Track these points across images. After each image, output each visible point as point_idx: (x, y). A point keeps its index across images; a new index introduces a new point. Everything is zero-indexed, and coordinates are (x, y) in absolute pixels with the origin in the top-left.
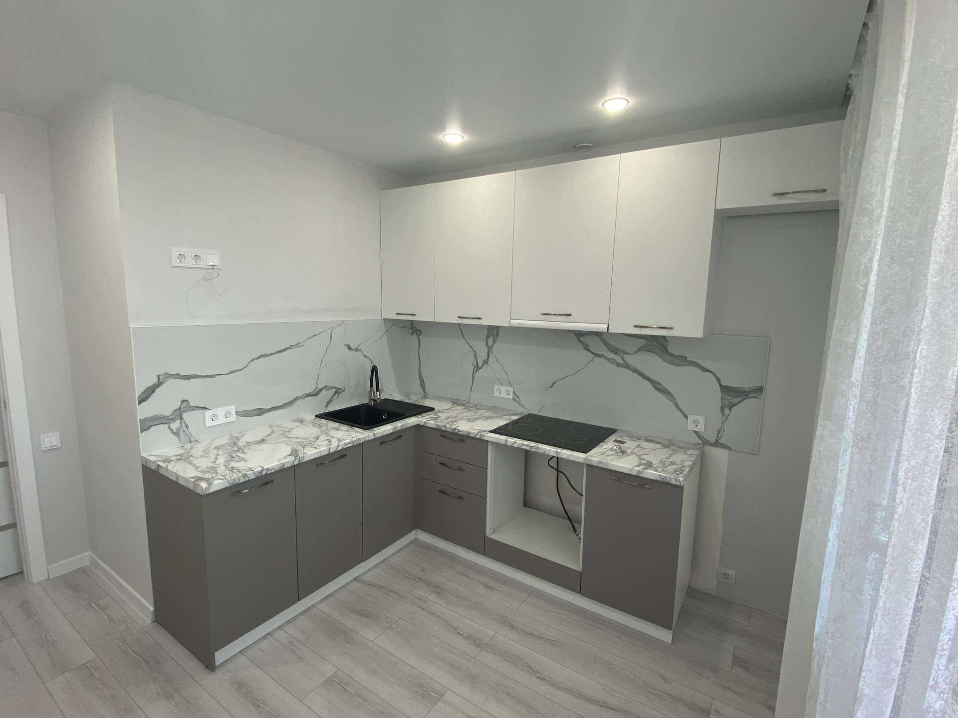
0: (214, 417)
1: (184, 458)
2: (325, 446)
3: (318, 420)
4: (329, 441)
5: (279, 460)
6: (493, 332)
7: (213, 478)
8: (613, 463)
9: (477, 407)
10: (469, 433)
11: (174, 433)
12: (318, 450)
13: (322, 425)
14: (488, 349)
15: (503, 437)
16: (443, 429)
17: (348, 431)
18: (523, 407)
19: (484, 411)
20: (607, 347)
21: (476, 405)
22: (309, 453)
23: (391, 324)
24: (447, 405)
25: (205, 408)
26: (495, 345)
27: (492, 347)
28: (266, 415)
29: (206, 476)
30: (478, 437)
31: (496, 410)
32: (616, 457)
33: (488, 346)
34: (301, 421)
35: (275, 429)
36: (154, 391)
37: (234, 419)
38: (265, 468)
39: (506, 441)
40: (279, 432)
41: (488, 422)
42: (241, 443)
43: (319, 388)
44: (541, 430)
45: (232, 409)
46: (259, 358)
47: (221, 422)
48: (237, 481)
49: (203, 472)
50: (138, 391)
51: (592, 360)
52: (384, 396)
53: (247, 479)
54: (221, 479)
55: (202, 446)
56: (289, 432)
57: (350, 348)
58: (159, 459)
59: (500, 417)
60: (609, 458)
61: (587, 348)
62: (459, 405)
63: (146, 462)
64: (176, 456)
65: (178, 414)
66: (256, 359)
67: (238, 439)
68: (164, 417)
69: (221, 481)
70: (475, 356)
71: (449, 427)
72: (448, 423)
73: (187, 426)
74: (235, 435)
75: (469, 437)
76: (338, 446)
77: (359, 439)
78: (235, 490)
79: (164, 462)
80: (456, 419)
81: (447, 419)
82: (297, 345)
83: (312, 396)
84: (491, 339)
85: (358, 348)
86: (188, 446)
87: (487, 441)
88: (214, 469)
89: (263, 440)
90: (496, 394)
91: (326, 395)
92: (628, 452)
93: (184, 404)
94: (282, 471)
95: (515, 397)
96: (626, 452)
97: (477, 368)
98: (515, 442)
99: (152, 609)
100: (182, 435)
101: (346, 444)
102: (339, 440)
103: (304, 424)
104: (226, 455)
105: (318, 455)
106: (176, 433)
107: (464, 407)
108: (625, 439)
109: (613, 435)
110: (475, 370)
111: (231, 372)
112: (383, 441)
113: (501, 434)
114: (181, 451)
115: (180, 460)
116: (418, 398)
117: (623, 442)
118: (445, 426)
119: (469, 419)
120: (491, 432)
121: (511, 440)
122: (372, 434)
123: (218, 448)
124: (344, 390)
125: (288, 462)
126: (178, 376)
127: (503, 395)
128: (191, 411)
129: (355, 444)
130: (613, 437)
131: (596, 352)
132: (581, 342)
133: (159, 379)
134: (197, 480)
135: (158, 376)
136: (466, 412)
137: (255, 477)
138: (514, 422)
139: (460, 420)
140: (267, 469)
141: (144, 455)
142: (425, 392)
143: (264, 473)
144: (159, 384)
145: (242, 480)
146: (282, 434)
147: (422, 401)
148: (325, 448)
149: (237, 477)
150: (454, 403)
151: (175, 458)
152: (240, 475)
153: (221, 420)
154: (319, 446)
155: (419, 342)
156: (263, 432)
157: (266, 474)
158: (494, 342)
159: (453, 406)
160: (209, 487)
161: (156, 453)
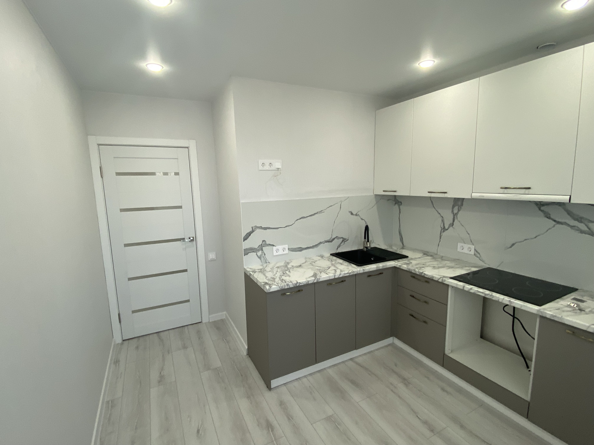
0: (277, 250)
1: (262, 271)
2: (333, 274)
3: (332, 257)
4: (335, 271)
5: (306, 279)
6: (458, 203)
7: (272, 284)
8: (568, 318)
9: (442, 258)
10: (433, 277)
11: (259, 258)
12: (328, 276)
13: (333, 260)
14: (454, 215)
15: (461, 284)
16: (413, 272)
17: (348, 266)
18: (483, 262)
19: (448, 262)
20: (571, 216)
21: (442, 257)
22: (323, 277)
23: (380, 198)
24: (419, 255)
25: (273, 245)
26: (460, 212)
27: (457, 214)
28: (304, 251)
29: (269, 283)
30: (440, 281)
31: (458, 262)
32: (573, 314)
33: (454, 214)
34: (322, 257)
35: (308, 260)
36: (250, 235)
37: (287, 252)
38: (298, 282)
39: (464, 287)
40: (309, 262)
41: (450, 270)
42: (289, 266)
43: (333, 237)
44: (497, 282)
45: (286, 247)
46: (300, 219)
47: (281, 253)
48: (284, 288)
49: (269, 280)
50: (243, 235)
51: (554, 226)
52: (373, 245)
53: (289, 287)
54: (276, 285)
55: (271, 266)
56: (314, 262)
57: (352, 214)
58: (251, 270)
59: (462, 268)
60: (565, 314)
61: (548, 216)
62: (428, 256)
63: (246, 271)
64: (259, 269)
65: (261, 248)
66: (299, 219)
67: (288, 263)
68: (255, 249)
69: (276, 286)
70: (443, 221)
71: (417, 271)
72: (417, 268)
73: (265, 254)
74: (287, 261)
75: (433, 280)
76: (340, 274)
77: (353, 271)
78: (282, 292)
79: (253, 272)
80: (424, 265)
81: (417, 265)
82: (321, 212)
83: (329, 242)
84: (456, 208)
85: (358, 214)
86: (265, 265)
87: (448, 285)
88: (274, 279)
89: (300, 266)
90: (459, 250)
91: (337, 242)
92: (587, 310)
93: (264, 243)
94: (307, 285)
95: (476, 253)
96: (584, 311)
97: (444, 229)
98: (471, 289)
99: (247, 347)
100: (262, 259)
101: (345, 274)
102: (341, 271)
103: (323, 259)
104: (281, 272)
105: (328, 279)
106: (260, 258)
107: (432, 258)
108: (584, 299)
109: (572, 294)
110: (442, 231)
111: (286, 227)
112: (370, 275)
113: (460, 281)
114: (261, 267)
115: (260, 272)
116: (398, 249)
117: (582, 301)
118: (414, 270)
119: (434, 267)
120: (451, 278)
121: (468, 287)
122: (361, 269)
123: (278, 267)
124: (348, 240)
125: (311, 280)
126: (261, 228)
127: (466, 251)
128: (267, 246)
129: (351, 275)
130: (573, 295)
131: (557, 220)
132: (542, 211)
133: (252, 229)
134: (265, 284)
135: (252, 228)
136: (433, 261)
137: (293, 286)
138: (474, 273)
139: (428, 266)
140: (299, 283)
141: (245, 267)
142: (403, 243)
143: (298, 285)
144: (253, 231)
145: (286, 287)
146: (310, 263)
147: (400, 251)
148: (333, 275)
149: (283, 285)
150: (424, 254)
151: (258, 271)
152: (285, 284)
153: (281, 252)
154: (329, 273)
155: (400, 210)
156: (301, 261)
157: (299, 286)
158: (459, 211)
159: (423, 256)
160: (270, 289)
161: (250, 267)
